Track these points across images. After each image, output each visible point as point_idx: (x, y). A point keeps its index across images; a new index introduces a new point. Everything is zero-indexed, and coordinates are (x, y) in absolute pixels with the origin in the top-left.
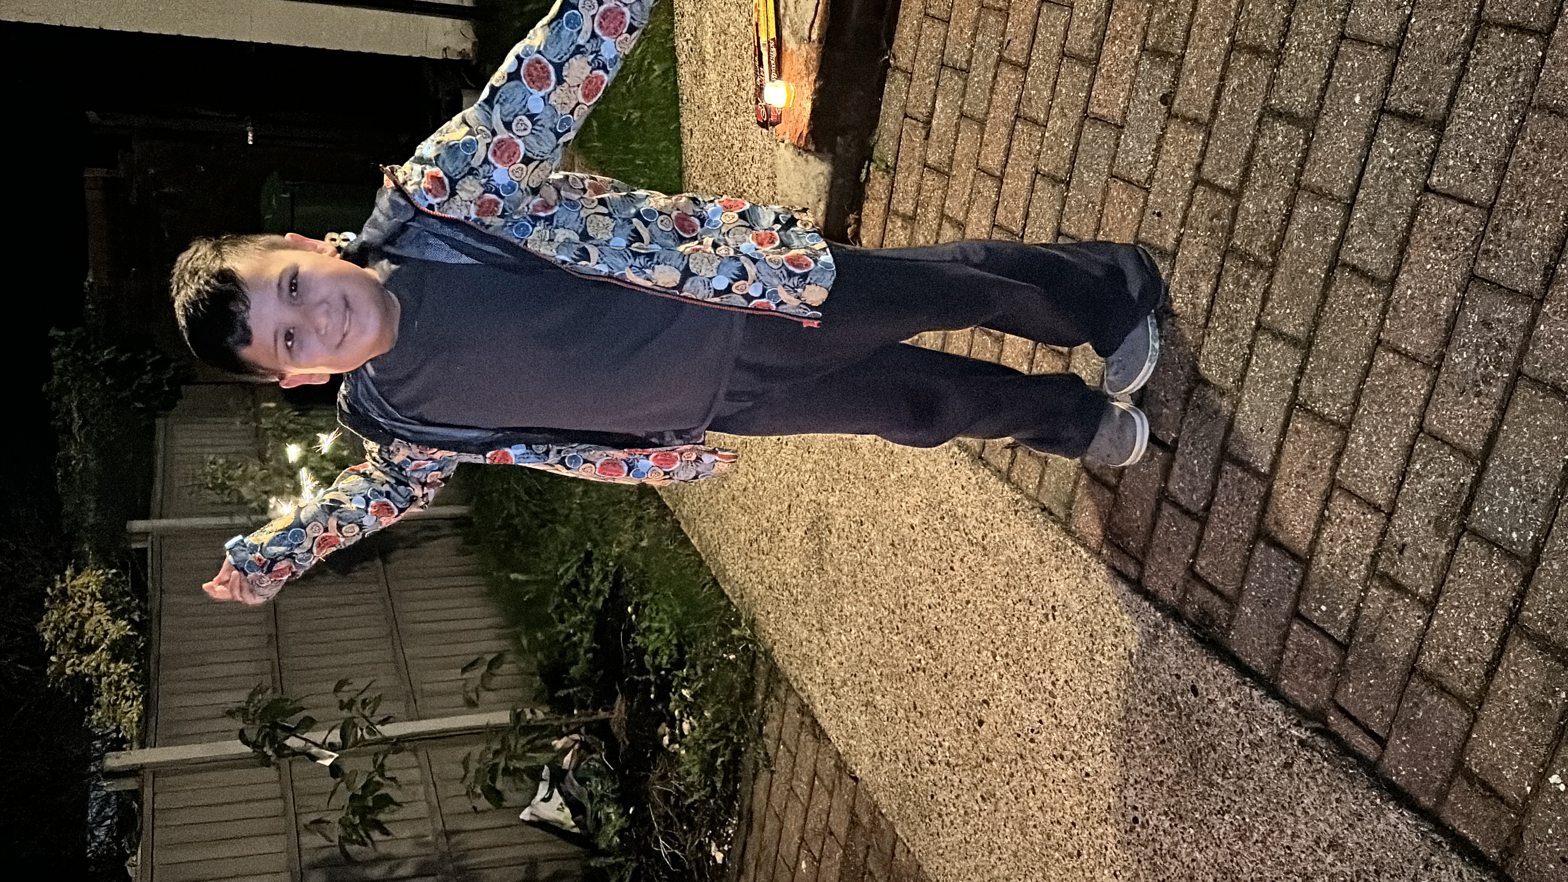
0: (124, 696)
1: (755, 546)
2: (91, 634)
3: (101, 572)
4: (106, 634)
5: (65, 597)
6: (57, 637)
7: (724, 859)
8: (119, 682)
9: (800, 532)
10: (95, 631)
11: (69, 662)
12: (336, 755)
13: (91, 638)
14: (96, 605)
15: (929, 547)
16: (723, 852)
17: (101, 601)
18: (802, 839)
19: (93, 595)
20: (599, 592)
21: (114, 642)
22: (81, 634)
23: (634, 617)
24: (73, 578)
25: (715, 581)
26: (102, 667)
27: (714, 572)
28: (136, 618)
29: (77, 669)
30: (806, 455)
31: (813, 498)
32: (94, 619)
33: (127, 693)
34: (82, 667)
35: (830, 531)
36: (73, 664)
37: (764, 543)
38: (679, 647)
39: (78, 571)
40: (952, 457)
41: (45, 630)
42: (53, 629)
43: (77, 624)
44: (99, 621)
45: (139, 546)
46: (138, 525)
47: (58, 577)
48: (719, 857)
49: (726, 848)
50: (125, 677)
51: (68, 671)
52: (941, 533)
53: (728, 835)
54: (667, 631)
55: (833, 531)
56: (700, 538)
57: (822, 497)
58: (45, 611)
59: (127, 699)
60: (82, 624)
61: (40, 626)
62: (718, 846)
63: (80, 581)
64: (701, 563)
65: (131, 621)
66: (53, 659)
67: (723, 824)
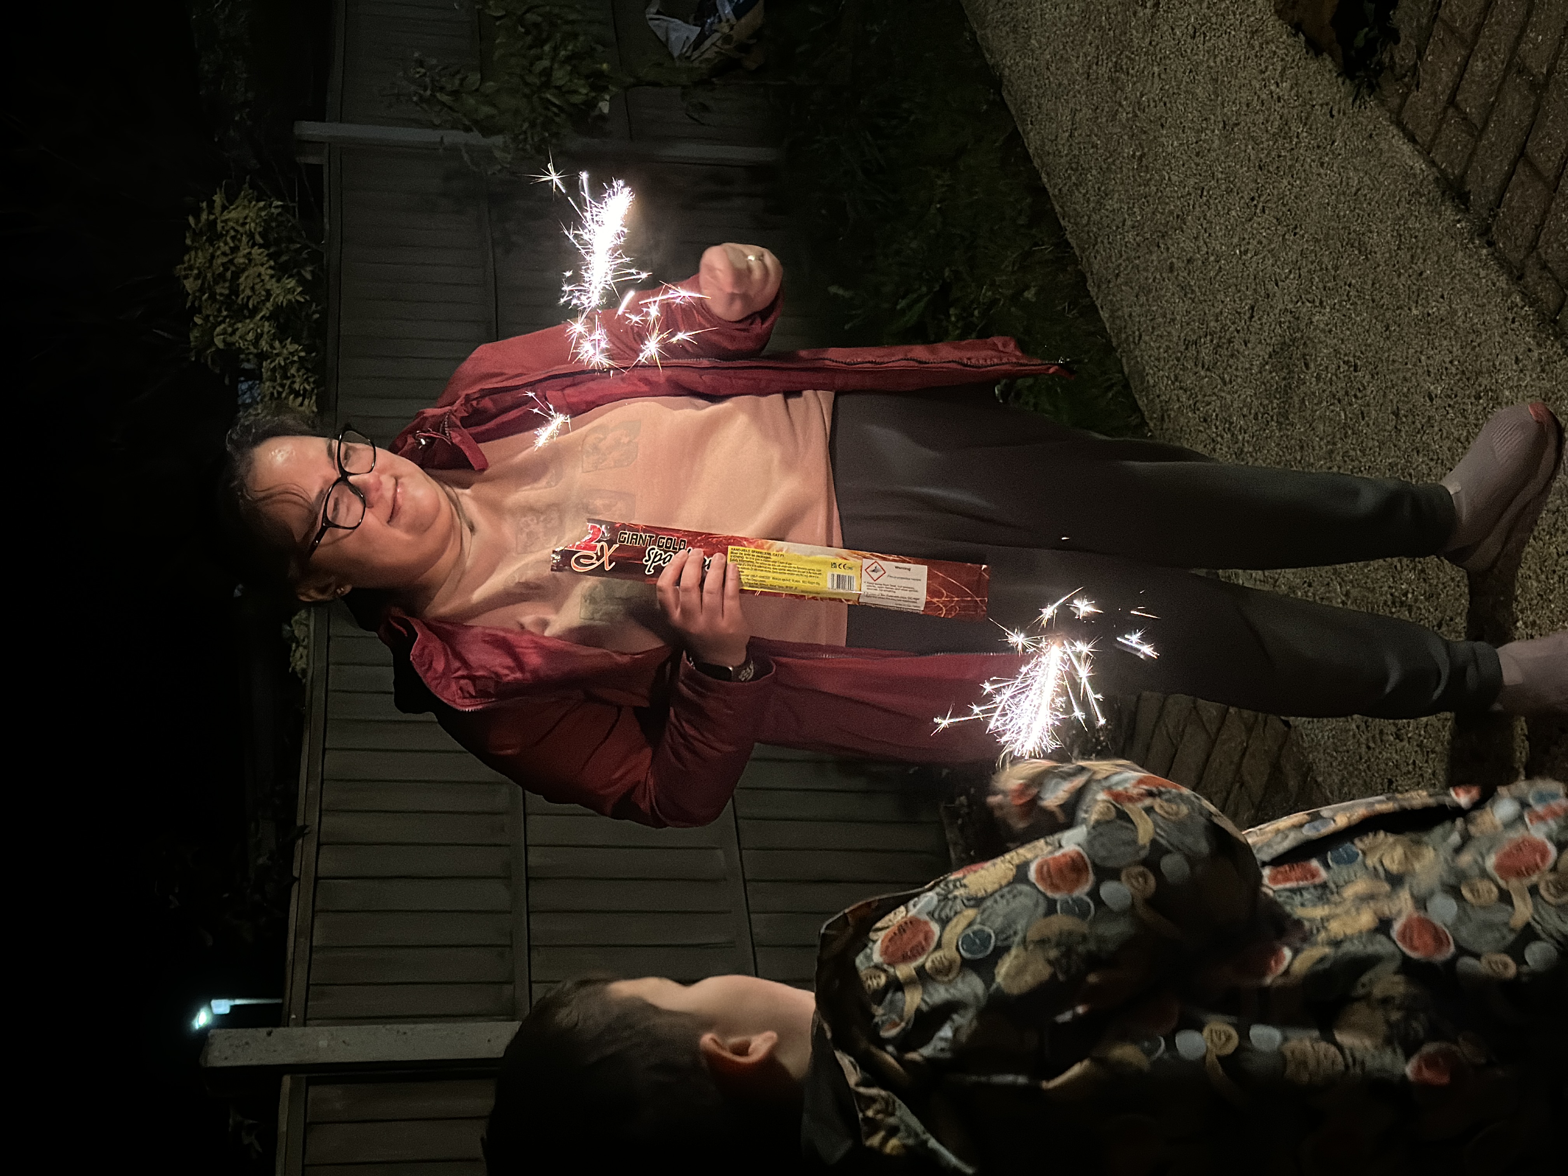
0: (292, 391)
1: (1193, 351)
2: (248, 292)
3: (262, 204)
4: (269, 293)
5: (213, 234)
6: (202, 290)
8: (284, 369)
9: (1264, 352)
10: (253, 289)
11: (219, 329)
13: (249, 298)
14: (256, 251)
15: (1450, 433)
17: (261, 246)
19: (251, 235)
21: (278, 308)
22: (235, 291)
24: (224, 208)
25: (1126, 386)
26: (264, 345)
28: (309, 277)
29: (229, 339)
30: (1290, 237)
31: (1290, 306)
32: (252, 271)
33: (296, 386)
34: (236, 337)
35: (1307, 366)
36: (224, 332)
37: (1206, 354)
39: (231, 199)
40: (1510, 309)
41: (186, 277)
42: (197, 278)
43: (229, 275)
44: (260, 275)
45: (312, 160)
46: (309, 129)
47: (204, 204)
50: (293, 362)
51: (218, 342)
52: (1472, 418)
55: (1312, 365)
56: (1113, 312)
57: (1305, 310)
58: (188, 249)
59: (297, 394)
60: (236, 276)
61: (180, 270)
63: (233, 215)
64: (1109, 349)
65: (302, 281)
66: (198, 320)
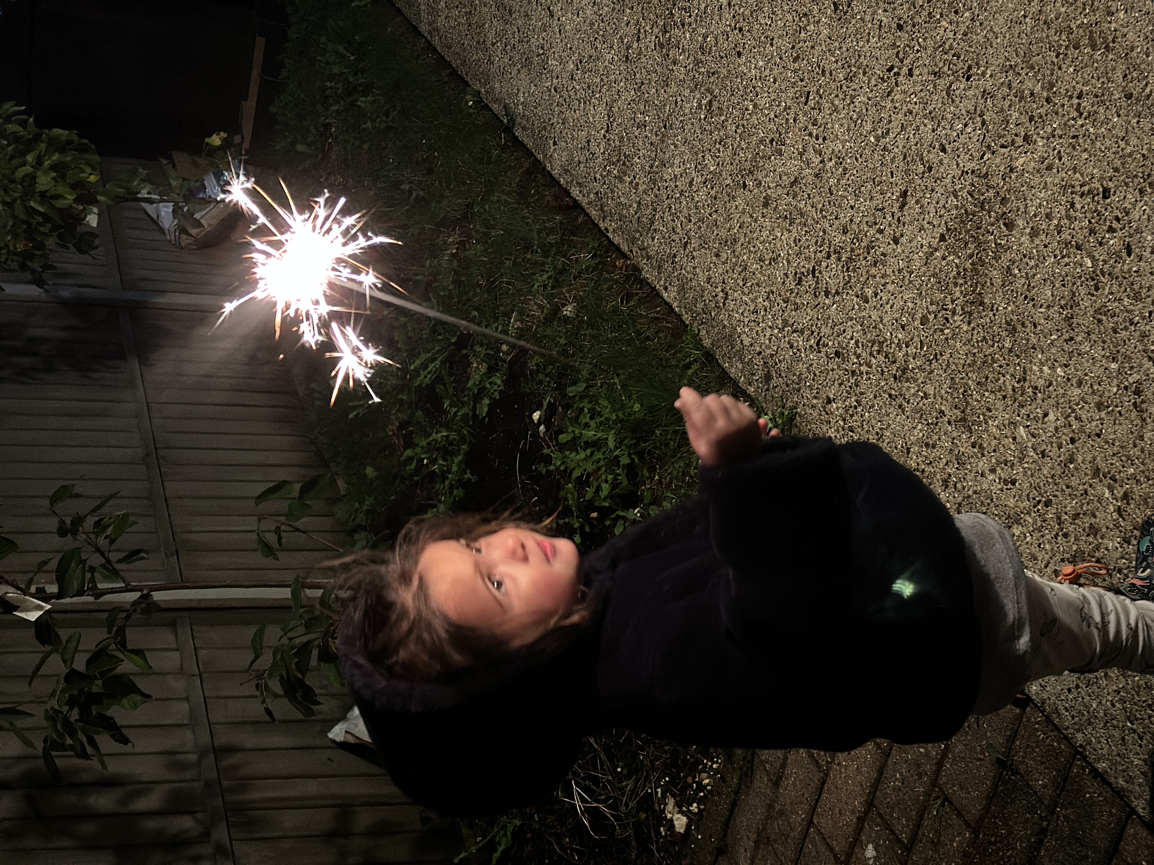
7: (688, 826)
12: (48, 607)
16: (687, 814)
18: (870, 804)
20: (482, 392)
23: (542, 428)
27: (707, 342)
31: (971, 166)
35: (1010, 226)
38: (631, 470)
48: (680, 822)
49: (694, 807)
53: (701, 787)
54: (611, 444)
55: (1020, 221)
57: (998, 159)
62: (679, 805)
67: (694, 768)
